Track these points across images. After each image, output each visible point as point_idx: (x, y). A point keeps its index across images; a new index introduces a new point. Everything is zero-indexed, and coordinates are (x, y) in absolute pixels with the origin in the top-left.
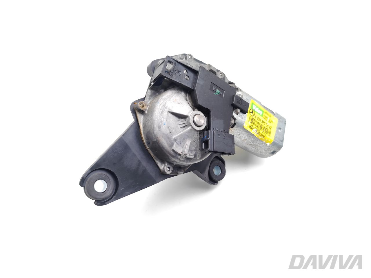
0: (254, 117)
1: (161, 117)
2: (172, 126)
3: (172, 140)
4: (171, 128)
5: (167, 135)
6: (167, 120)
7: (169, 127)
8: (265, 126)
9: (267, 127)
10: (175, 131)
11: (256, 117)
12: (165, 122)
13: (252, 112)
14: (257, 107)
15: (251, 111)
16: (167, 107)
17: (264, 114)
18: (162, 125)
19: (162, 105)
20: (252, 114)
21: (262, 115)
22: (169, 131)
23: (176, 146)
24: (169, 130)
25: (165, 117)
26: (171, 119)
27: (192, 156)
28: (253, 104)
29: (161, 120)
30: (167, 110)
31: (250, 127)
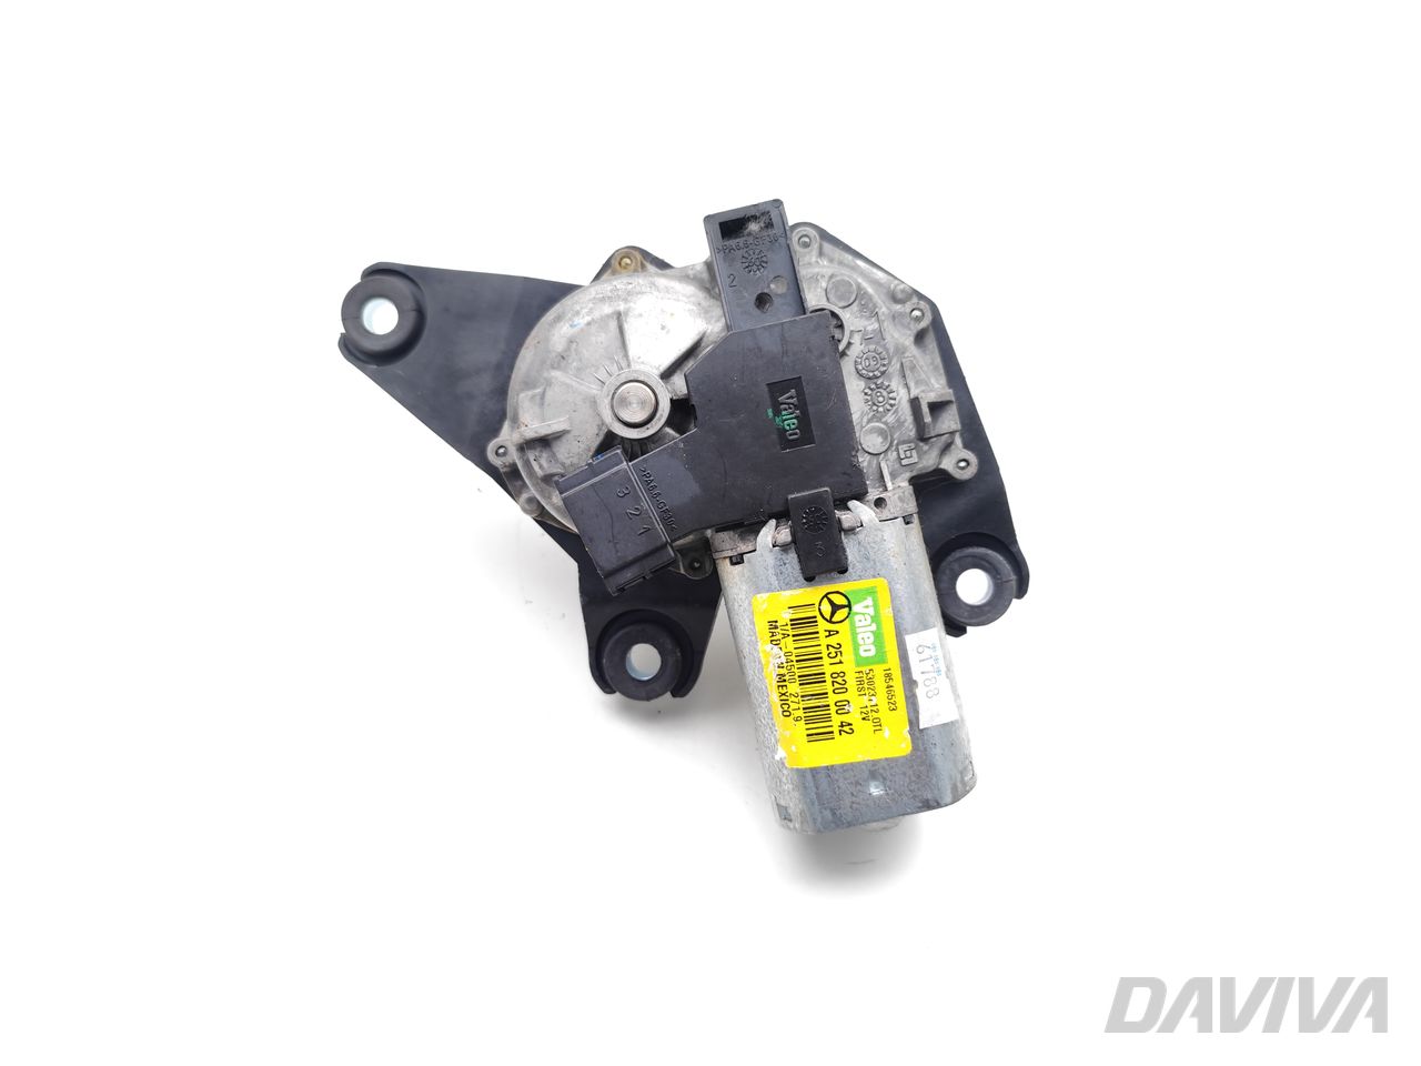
0: (822, 625)
1: (591, 305)
2: (585, 351)
3: (545, 375)
4: (576, 350)
5: (550, 352)
6: (589, 324)
7: (574, 345)
8: (832, 699)
9: (833, 709)
10: (579, 369)
11: (830, 633)
12: (581, 321)
13: (835, 608)
14: (876, 619)
15: (839, 600)
16: (630, 302)
17: (879, 671)
18: (570, 319)
19: (630, 286)
20: (827, 609)
21: (860, 661)
22: (566, 351)
23: (533, 397)
24: (568, 349)
25: (597, 314)
26: (603, 335)
27: (541, 467)
28: (872, 592)
29: (582, 308)
30: (622, 307)
31: (773, 625)
